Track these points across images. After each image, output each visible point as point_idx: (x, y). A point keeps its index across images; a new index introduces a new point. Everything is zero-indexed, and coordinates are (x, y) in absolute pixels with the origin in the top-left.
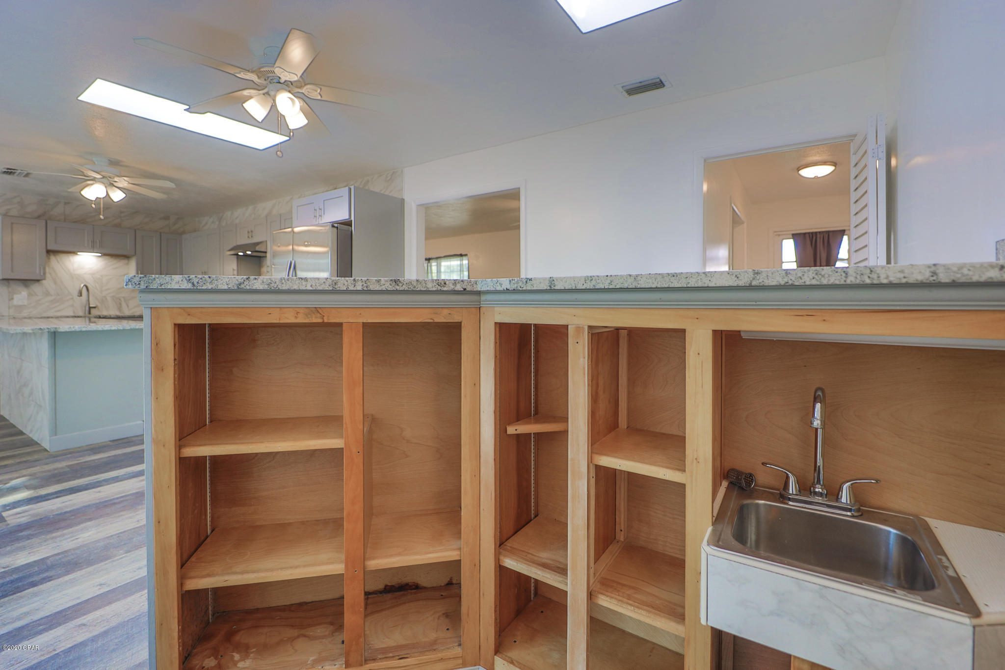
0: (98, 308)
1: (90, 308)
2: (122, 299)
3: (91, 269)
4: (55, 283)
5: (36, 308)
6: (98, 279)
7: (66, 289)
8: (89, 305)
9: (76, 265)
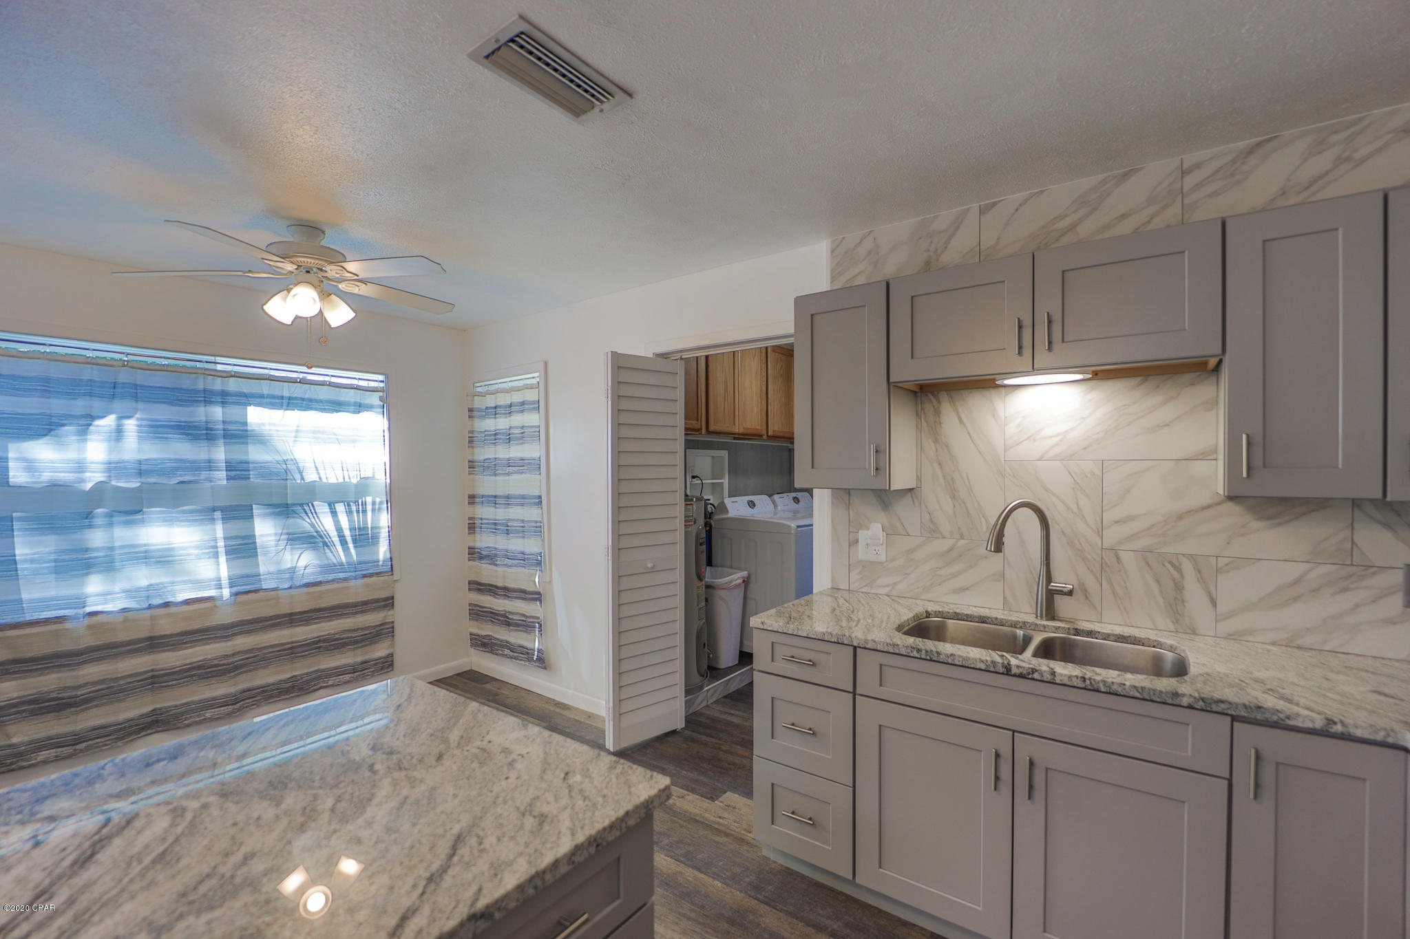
1: (1051, 595)
3: (1061, 441)
4: (954, 496)
5: (906, 574)
6: (1086, 477)
7: (981, 516)
8: (1049, 579)
9: (1011, 429)
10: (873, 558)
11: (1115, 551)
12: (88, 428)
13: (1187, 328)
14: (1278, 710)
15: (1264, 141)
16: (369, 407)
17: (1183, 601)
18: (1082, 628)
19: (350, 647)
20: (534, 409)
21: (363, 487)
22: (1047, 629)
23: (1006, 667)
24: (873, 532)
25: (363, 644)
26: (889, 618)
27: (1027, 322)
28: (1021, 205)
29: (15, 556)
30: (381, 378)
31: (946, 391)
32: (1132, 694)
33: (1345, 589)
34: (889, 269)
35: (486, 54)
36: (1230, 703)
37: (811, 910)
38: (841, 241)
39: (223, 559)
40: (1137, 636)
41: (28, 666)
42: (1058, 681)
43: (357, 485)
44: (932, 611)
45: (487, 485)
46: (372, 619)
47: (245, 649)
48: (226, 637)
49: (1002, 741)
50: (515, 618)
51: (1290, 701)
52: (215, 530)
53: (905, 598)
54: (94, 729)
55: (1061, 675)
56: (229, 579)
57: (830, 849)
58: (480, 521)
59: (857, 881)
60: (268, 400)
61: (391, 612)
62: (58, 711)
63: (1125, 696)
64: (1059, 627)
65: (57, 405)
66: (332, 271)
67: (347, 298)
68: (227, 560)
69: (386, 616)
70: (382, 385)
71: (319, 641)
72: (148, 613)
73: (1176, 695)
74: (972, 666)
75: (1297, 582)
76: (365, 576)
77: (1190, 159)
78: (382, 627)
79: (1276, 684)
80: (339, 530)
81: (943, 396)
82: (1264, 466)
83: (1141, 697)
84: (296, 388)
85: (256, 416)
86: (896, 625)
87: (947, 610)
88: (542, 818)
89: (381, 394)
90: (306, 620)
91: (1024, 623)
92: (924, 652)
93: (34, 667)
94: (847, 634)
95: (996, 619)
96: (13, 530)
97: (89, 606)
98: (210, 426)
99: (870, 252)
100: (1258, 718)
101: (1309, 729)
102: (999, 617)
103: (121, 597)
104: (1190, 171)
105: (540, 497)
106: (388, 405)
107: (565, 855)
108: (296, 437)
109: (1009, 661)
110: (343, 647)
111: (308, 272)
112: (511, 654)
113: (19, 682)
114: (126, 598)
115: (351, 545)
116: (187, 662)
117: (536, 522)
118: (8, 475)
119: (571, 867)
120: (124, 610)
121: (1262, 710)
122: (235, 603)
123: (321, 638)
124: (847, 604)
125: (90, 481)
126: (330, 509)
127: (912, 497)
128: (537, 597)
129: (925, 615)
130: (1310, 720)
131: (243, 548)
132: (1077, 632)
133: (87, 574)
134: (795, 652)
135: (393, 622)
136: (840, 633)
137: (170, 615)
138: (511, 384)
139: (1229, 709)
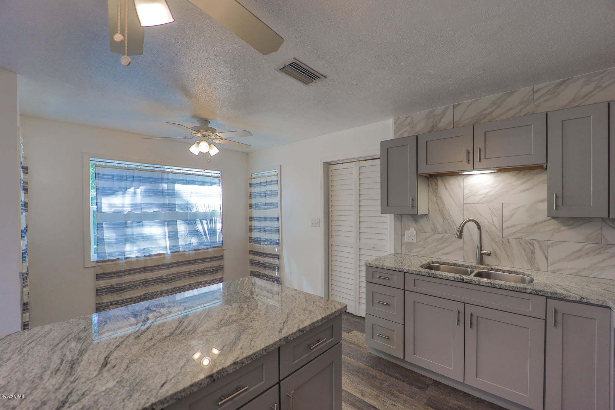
0: (497, 257)
1: (482, 255)
3: (486, 196)
4: (443, 217)
5: (424, 247)
6: (496, 209)
7: (454, 225)
8: (481, 249)
9: (466, 191)
10: (410, 241)
11: (507, 238)
12: (126, 192)
13: (533, 154)
14: (563, 294)
15: (566, 80)
16: (215, 184)
17: (535, 258)
18: (494, 268)
19: (208, 274)
20: (276, 183)
21: (213, 214)
22: (480, 268)
23: (462, 279)
24: (411, 231)
25: (213, 273)
26: (417, 263)
27: (471, 151)
28: (470, 105)
29: (104, 237)
30: (219, 172)
31: (440, 176)
32: (509, 289)
33: (599, 253)
34: (418, 129)
35: (280, 69)
36: (545, 292)
37: (388, 370)
38: (398, 119)
39: (167, 239)
40: (516, 271)
41: (107, 276)
42: (481, 284)
43: (211, 213)
44: (434, 261)
45: (256, 213)
46: (216, 263)
47: (174, 273)
48: (169, 268)
49: (461, 307)
50: (268, 265)
51: (569, 291)
52: (165, 229)
53: (424, 257)
54: (127, 299)
55: (483, 282)
56: (170, 247)
57: (395, 348)
58: (254, 227)
59: (405, 360)
60: (182, 181)
61: (222, 261)
62: (116, 292)
63: (506, 289)
64: (485, 267)
65: (116, 184)
66: (213, 136)
67: (216, 145)
68: (169, 240)
69: (220, 263)
70: (219, 175)
71: (198, 271)
72: (144, 258)
73: (525, 289)
74: (449, 279)
75: (580, 250)
76: (213, 247)
77: (537, 87)
78: (219, 267)
79: (566, 286)
80: (204, 230)
81: (439, 179)
82: (563, 205)
83: (512, 290)
84: (191, 177)
85: (179, 187)
86: (420, 265)
87: (440, 261)
88: (310, 312)
89: (219, 178)
90: (194, 263)
91: (471, 266)
92: (431, 274)
93: (109, 276)
94: (402, 268)
95: (460, 264)
96: (103, 228)
97: (126, 255)
98: (163, 191)
99: (410, 123)
100: (556, 297)
101: (574, 301)
102: (461, 264)
103: (136, 253)
104: (537, 91)
105: (278, 218)
106: (221, 184)
107: (320, 319)
108: (191, 195)
109: (463, 277)
110: (206, 274)
111: (204, 136)
112: (267, 279)
113: (105, 281)
114: (138, 253)
115: (208, 236)
116: (156, 276)
117: (277, 228)
118: (102, 209)
119: (321, 323)
120: (137, 257)
121: (557, 294)
122: (172, 256)
123: (199, 270)
124: (401, 258)
125: (126, 211)
126: (201, 222)
127: (426, 217)
128: (277, 257)
129: (432, 263)
130: (575, 298)
131: (174, 236)
132: (492, 269)
133: (126, 244)
134: (382, 275)
135: (223, 265)
136: (399, 267)
137: (150, 259)
138: (266, 174)
139: (545, 294)
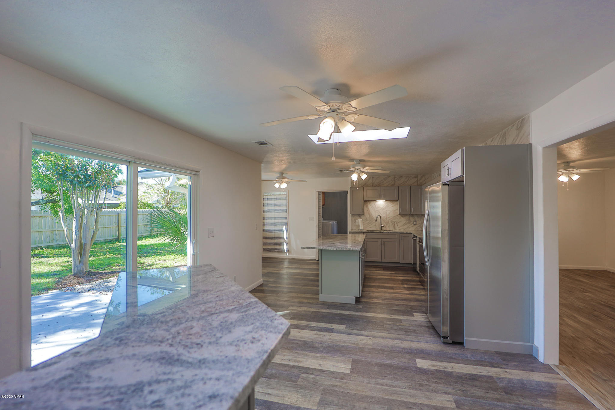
0: (385, 227)
1: (382, 227)
2: (395, 222)
3: (382, 208)
4: (369, 215)
6: (385, 212)
7: (374, 218)
8: (381, 225)
9: (377, 206)
11: (388, 221)
17: (395, 226)
18: (384, 230)
22: (381, 231)
27: (381, 195)
45: (268, 215)
58: (266, 223)
75: (405, 223)
82: (402, 211)
91: (378, 230)
102: (375, 230)
127: (364, 215)
